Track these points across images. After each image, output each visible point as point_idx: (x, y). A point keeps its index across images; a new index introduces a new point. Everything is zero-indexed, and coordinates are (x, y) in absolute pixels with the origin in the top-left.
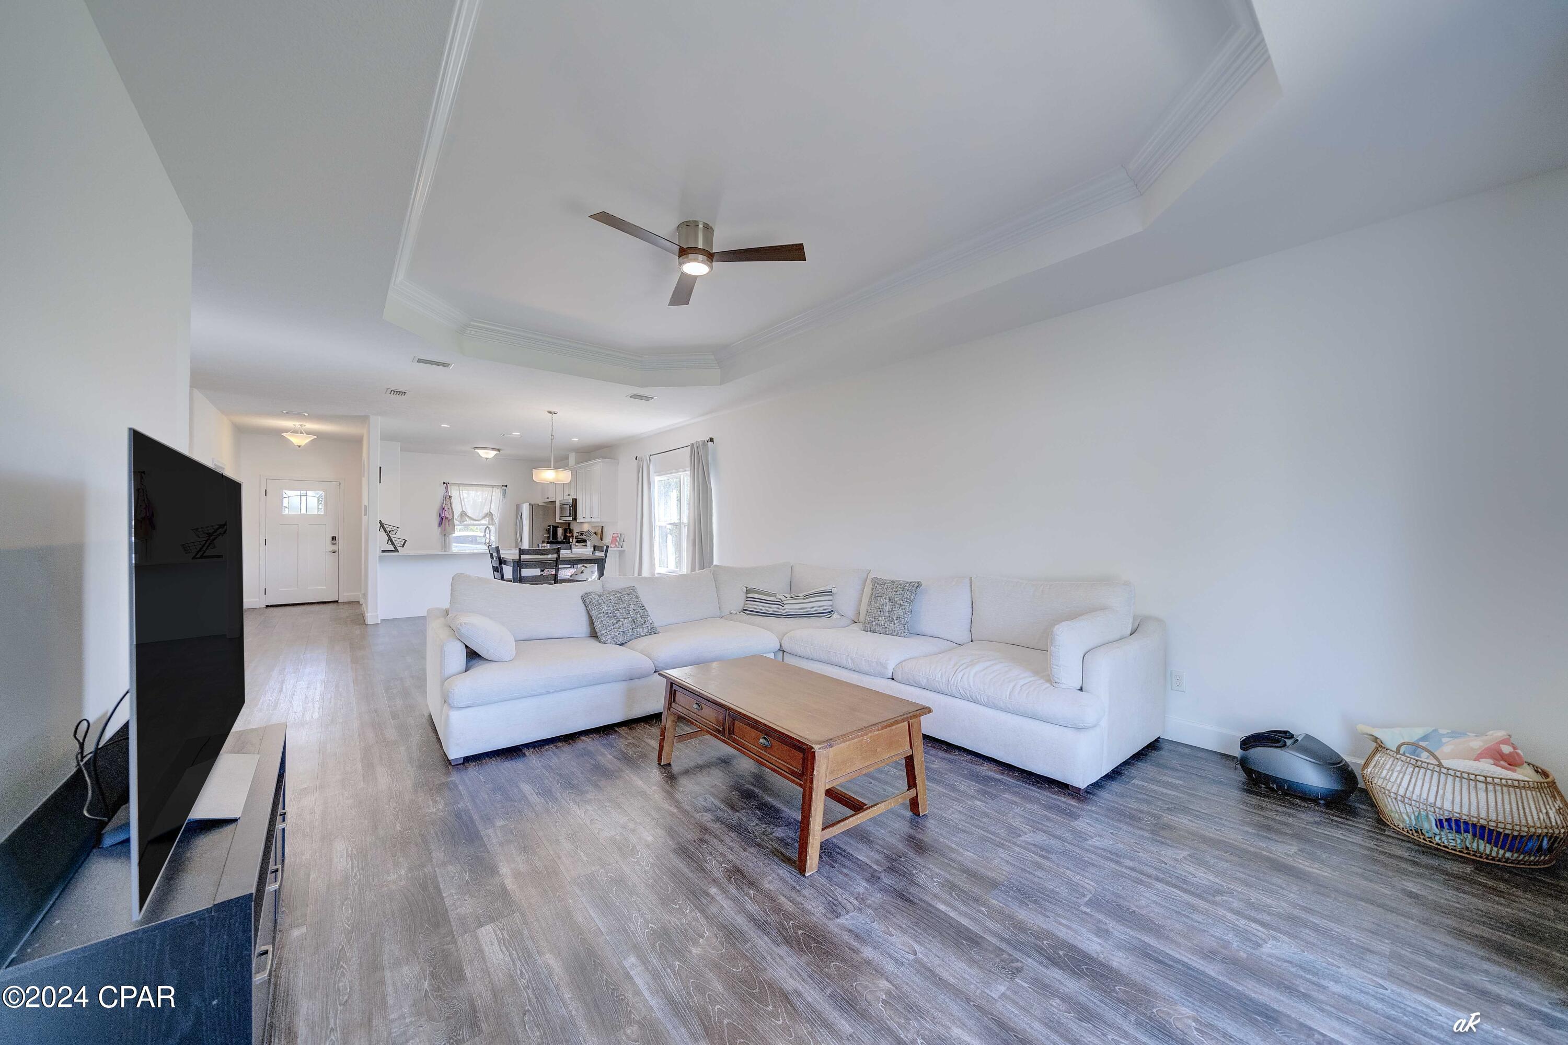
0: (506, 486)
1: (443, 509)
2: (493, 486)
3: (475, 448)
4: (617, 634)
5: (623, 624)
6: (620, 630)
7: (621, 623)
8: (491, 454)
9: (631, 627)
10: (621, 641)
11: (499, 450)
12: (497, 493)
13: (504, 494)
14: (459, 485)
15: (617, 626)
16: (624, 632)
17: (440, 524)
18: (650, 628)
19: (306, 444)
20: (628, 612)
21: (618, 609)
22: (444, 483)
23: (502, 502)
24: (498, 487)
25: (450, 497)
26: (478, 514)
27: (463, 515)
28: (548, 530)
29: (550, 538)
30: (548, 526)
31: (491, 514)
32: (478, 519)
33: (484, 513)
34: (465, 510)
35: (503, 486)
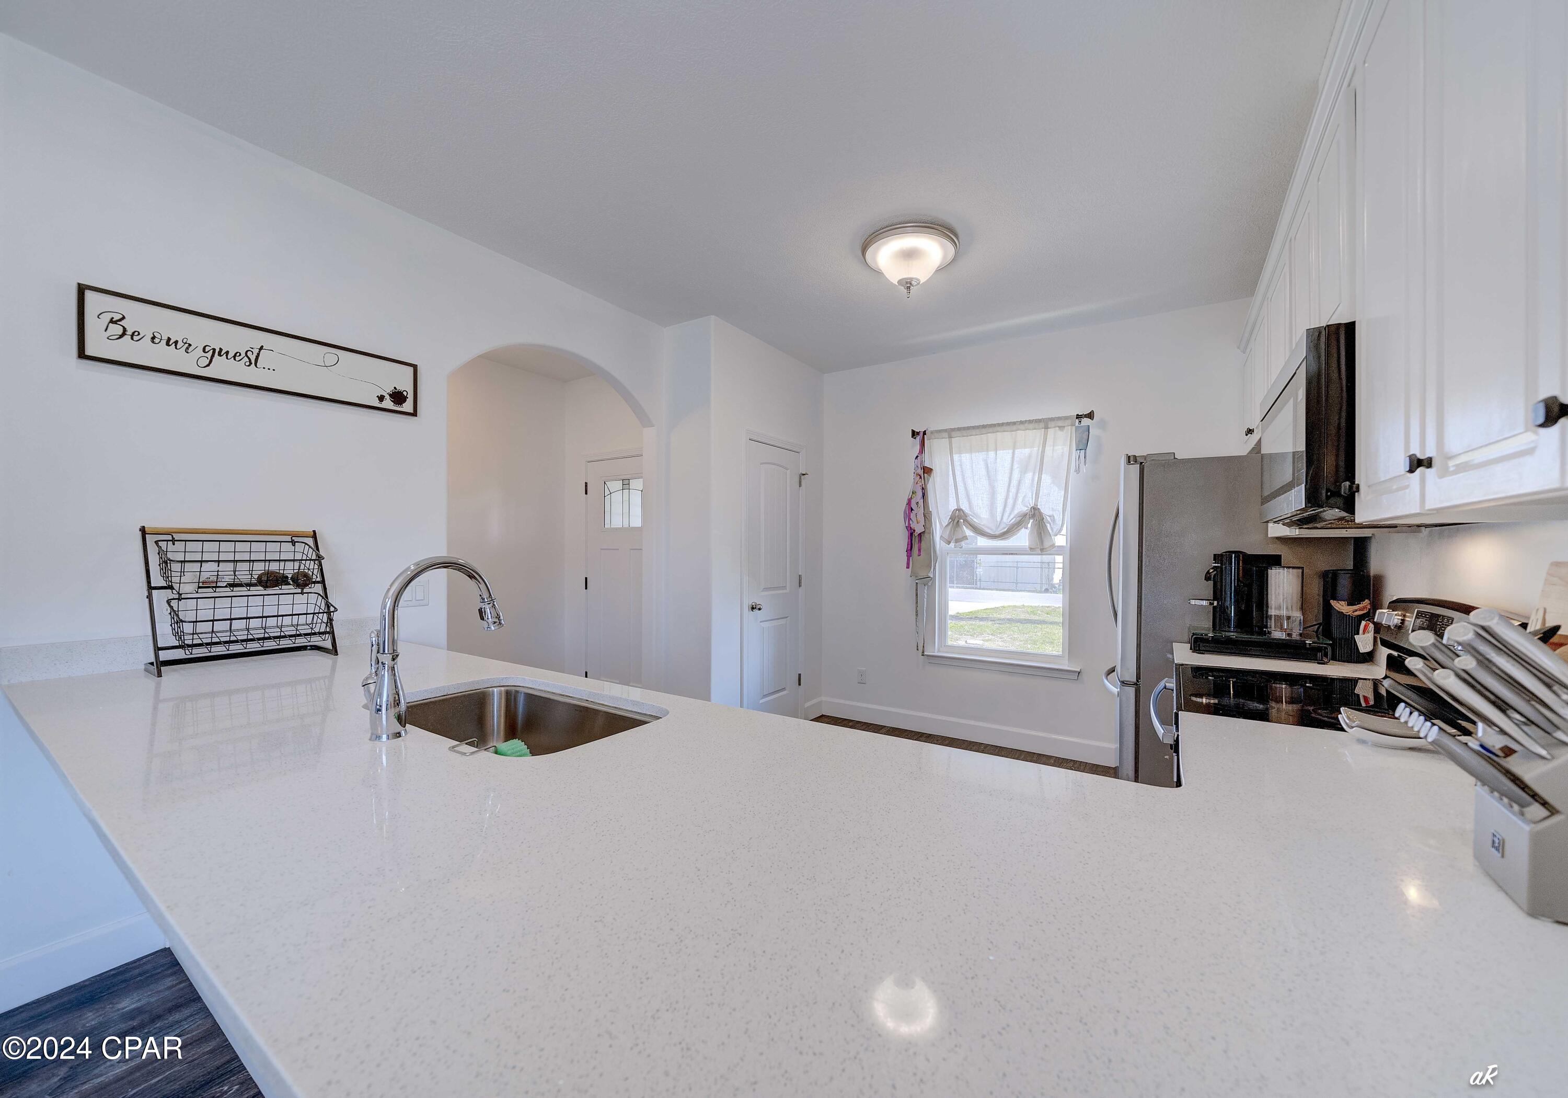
0: (1090, 416)
1: (909, 508)
2: (1045, 423)
12: (1061, 445)
13: (1083, 445)
14: (950, 433)
22: (914, 434)
23: (1078, 470)
24: (1060, 423)
25: (927, 471)
26: (999, 519)
27: (958, 519)
28: (1216, 578)
29: (1219, 617)
30: (1216, 557)
31: (1035, 514)
32: (997, 533)
33: (1016, 512)
34: (965, 507)
35: (1078, 417)
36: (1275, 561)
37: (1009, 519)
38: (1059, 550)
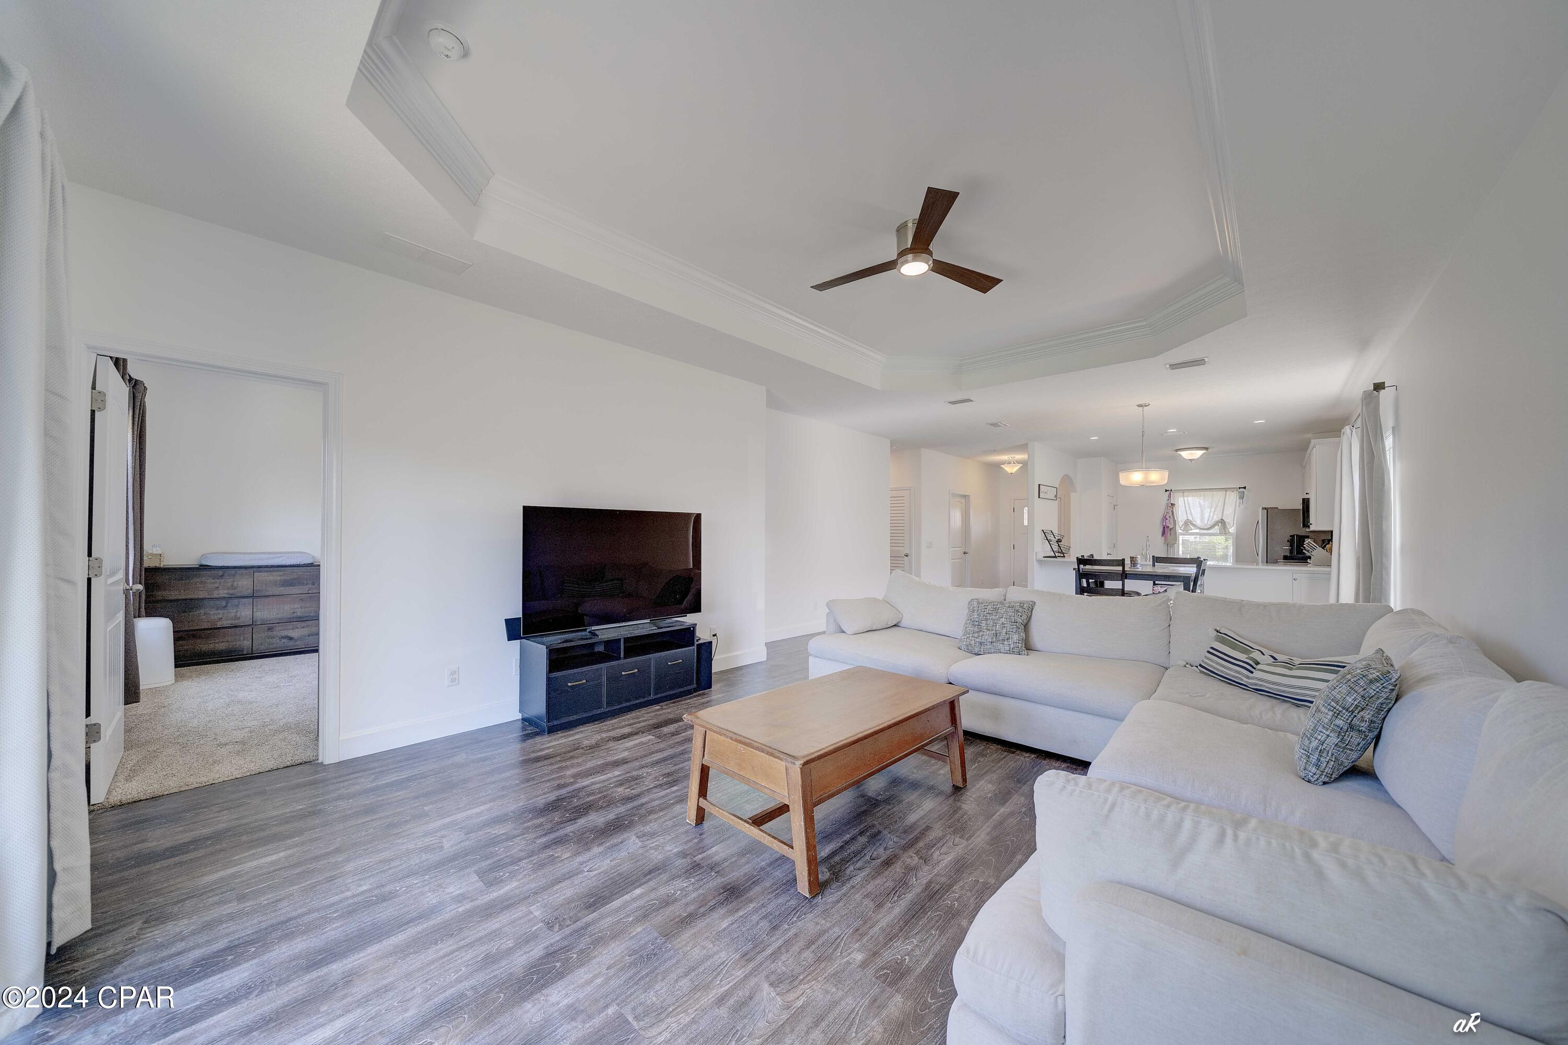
0: (1245, 488)
1: (1165, 518)
2: (1226, 489)
3: (1177, 450)
4: (973, 643)
5: (982, 635)
6: (977, 640)
7: (981, 633)
8: (1199, 453)
9: (990, 640)
10: (976, 650)
11: (1206, 449)
12: (1233, 497)
13: (1242, 497)
14: (1183, 491)
15: (976, 635)
16: (981, 643)
17: (1164, 533)
18: (1012, 647)
19: (1016, 471)
20: (995, 624)
21: (986, 619)
22: (1166, 491)
23: (1239, 506)
24: (1232, 490)
25: (1173, 505)
26: (1206, 522)
27: (1188, 523)
28: (1291, 542)
29: (1291, 551)
30: (1291, 536)
31: (1222, 522)
32: (1206, 527)
33: (1213, 520)
34: (1190, 518)
35: (1240, 488)
36: (1308, 537)
37: (1211, 523)
38: (1232, 534)
